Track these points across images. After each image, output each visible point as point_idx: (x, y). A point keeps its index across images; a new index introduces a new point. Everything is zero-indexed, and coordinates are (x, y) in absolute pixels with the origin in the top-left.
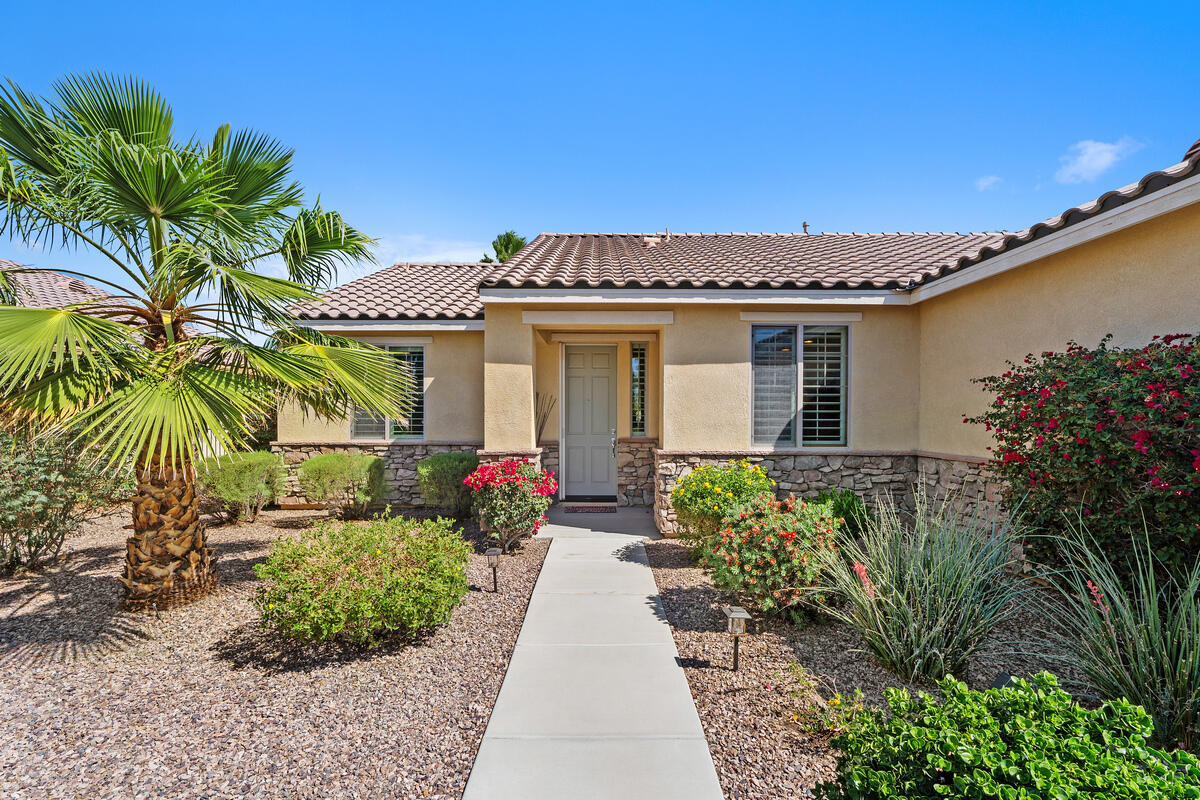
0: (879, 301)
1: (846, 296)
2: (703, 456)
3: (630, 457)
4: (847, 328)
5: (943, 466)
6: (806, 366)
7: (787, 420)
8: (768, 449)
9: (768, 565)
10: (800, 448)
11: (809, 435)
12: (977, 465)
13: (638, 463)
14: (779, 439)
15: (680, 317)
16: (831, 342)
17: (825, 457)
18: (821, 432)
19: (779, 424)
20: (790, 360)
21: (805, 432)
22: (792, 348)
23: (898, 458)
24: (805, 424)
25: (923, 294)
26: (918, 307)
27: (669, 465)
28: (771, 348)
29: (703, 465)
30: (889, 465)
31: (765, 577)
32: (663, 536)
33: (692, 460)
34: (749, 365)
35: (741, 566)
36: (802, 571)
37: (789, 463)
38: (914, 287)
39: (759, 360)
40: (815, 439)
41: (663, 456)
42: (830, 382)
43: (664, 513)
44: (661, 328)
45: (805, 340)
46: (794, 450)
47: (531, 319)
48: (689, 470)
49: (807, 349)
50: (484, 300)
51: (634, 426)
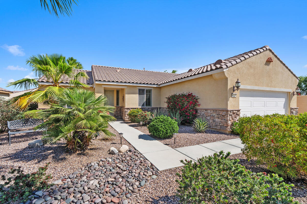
0: (155, 86)
1: (151, 85)
2: (131, 108)
3: (116, 110)
4: (151, 90)
5: (163, 109)
6: (146, 95)
7: (143, 103)
8: (141, 107)
9: (144, 118)
10: (145, 107)
12: (166, 108)
15: (128, 87)
16: (149, 92)
17: (149, 108)
18: (148, 105)
20: (144, 94)
21: (146, 105)
22: (144, 92)
24: (146, 103)
25: (161, 86)
26: (160, 88)
28: (141, 92)
29: (131, 110)
30: (157, 109)
31: (143, 120)
32: (125, 121)
33: (130, 109)
35: (141, 119)
36: (147, 119)
37: (144, 109)
39: (139, 94)
41: (125, 109)
42: (149, 97)
43: (125, 117)
44: (125, 89)
45: (146, 91)
46: (144, 107)
47: (104, 86)
48: (129, 111)
49: (146, 92)
50: (96, 83)
51: (117, 104)
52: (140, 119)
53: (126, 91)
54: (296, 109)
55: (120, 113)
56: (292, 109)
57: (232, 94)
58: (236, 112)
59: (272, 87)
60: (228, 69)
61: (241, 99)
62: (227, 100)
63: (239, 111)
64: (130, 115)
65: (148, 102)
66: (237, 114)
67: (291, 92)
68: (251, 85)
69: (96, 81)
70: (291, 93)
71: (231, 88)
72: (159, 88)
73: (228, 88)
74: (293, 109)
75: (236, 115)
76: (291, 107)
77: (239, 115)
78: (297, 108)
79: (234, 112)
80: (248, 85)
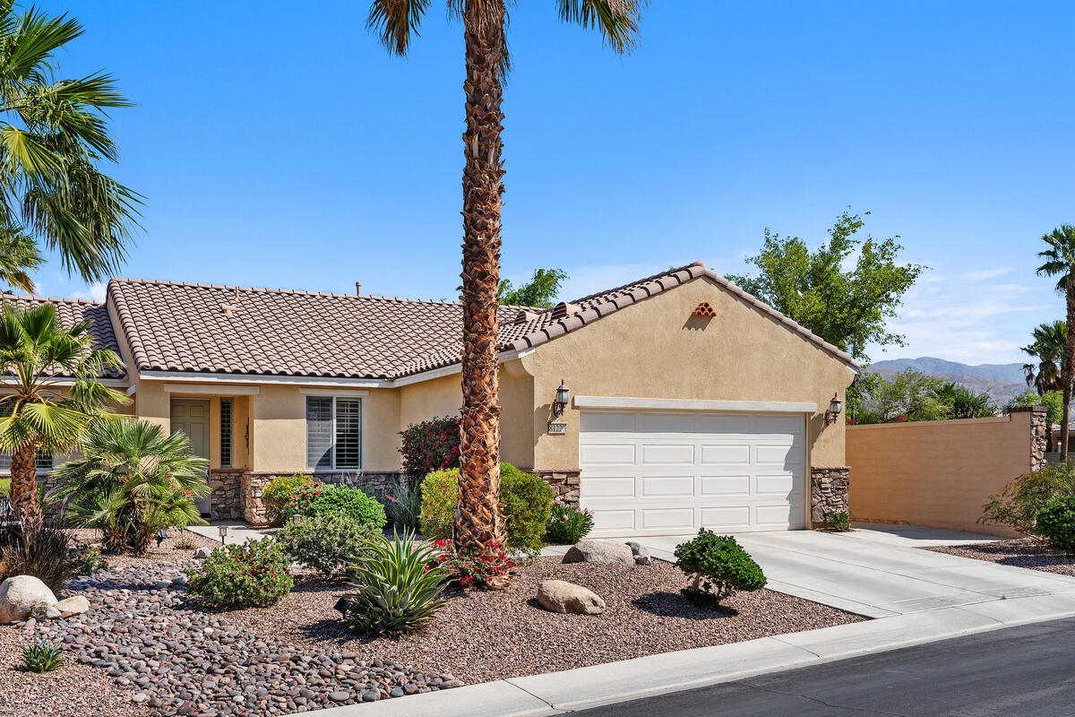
0: (376, 385)
1: (358, 382)
2: (277, 475)
3: (220, 484)
4: (360, 399)
6: (338, 421)
7: (327, 449)
8: (312, 470)
10: (334, 470)
11: (340, 462)
13: (227, 488)
14: (318, 465)
15: (264, 390)
16: (355, 405)
17: (349, 475)
18: (348, 461)
19: (322, 451)
20: (327, 418)
21: (337, 461)
22: (330, 410)
23: (388, 475)
24: (338, 451)
25: (397, 384)
26: (399, 390)
27: (257, 481)
28: (318, 407)
29: (277, 480)
30: (384, 479)
32: (253, 525)
33: (271, 477)
34: (305, 420)
35: (299, 506)
38: (392, 380)
39: (309, 419)
40: (344, 465)
41: (253, 476)
42: (351, 431)
43: (254, 510)
44: (252, 396)
45: (337, 406)
46: (330, 471)
47: (169, 389)
48: (269, 483)
49: (338, 411)
50: (142, 377)
51: (223, 460)
52: (297, 508)
53: (256, 406)
54: (838, 470)
55: (237, 496)
56: (815, 471)
57: (550, 423)
58: (564, 476)
59: (721, 398)
60: (533, 351)
61: (585, 438)
62: (531, 442)
63: (576, 474)
64: (267, 498)
65: (348, 450)
66: (566, 484)
67: (813, 413)
68: (625, 396)
69: (143, 369)
70: (812, 417)
71: (546, 406)
72: (394, 393)
73: (536, 407)
74: (820, 471)
75: (563, 486)
76: (815, 464)
77: (576, 487)
78: (846, 468)
79: (556, 476)
80: (613, 396)
